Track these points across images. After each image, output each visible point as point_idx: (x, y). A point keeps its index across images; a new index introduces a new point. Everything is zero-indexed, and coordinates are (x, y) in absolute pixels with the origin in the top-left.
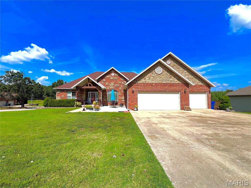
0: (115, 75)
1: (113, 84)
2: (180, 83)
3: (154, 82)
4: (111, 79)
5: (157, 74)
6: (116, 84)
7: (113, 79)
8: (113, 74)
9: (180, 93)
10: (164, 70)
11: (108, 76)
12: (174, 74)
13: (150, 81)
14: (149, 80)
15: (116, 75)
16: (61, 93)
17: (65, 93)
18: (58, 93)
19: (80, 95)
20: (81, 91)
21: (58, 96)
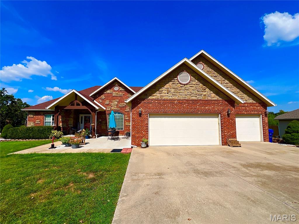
0: (119, 89)
1: (116, 103)
2: (221, 99)
3: (176, 98)
4: (113, 95)
5: (180, 84)
6: (121, 103)
7: (116, 95)
8: (116, 88)
9: (221, 117)
10: (192, 78)
11: (108, 91)
12: (210, 85)
13: (169, 97)
14: (168, 94)
15: (121, 89)
16: (35, 116)
17: (42, 117)
18: (30, 117)
19: (64, 120)
20: (66, 114)
21: (30, 121)
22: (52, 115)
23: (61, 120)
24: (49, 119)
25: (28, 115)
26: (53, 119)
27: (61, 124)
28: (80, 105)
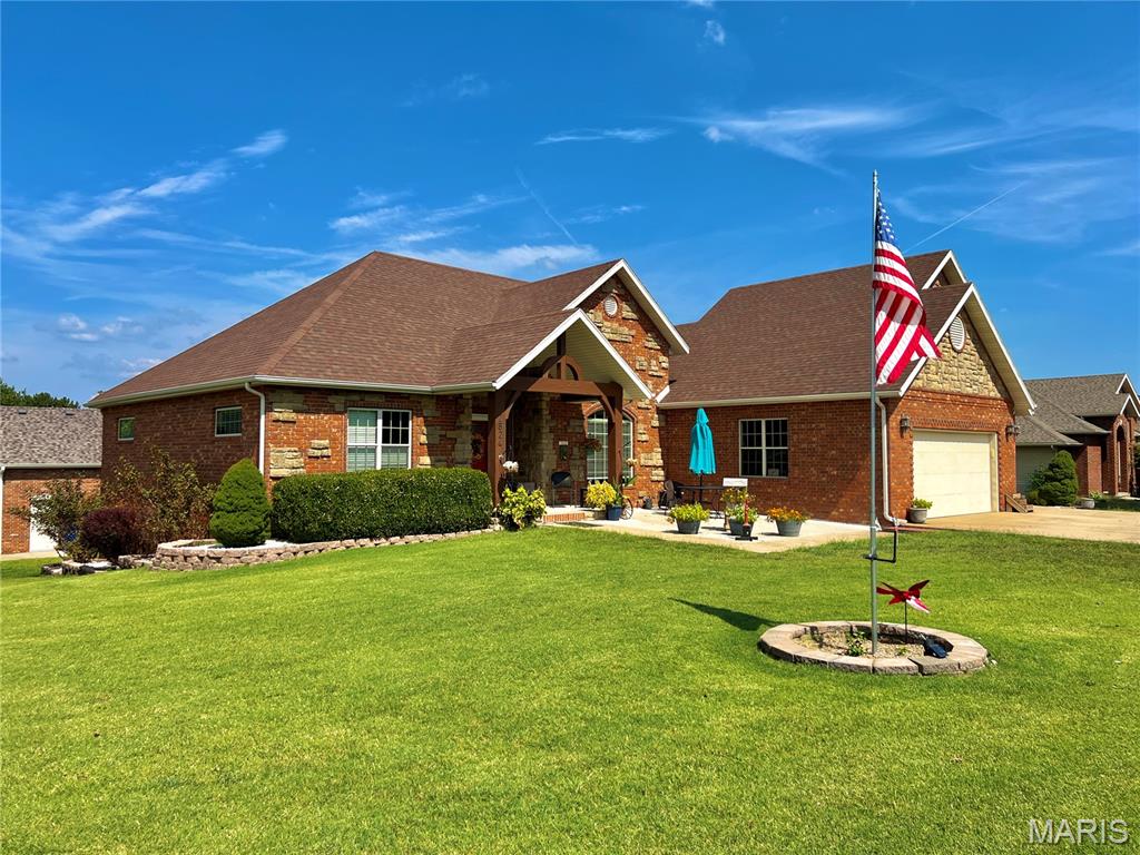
0: (620, 308)
2: (999, 395)
5: (953, 348)
7: (612, 336)
8: (611, 307)
9: (999, 440)
10: (967, 335)
16: (302, 417)
17: (336, 423)
18: (278, 421)
19: (437, 441)
20: (448, 410)
21: (277, 444)
22: (379, 412)
23: (423, 439)
24: (365, 435)
25: (269, 409)
26: (385, 433)
27: (426, 460)
28: (576, 378)
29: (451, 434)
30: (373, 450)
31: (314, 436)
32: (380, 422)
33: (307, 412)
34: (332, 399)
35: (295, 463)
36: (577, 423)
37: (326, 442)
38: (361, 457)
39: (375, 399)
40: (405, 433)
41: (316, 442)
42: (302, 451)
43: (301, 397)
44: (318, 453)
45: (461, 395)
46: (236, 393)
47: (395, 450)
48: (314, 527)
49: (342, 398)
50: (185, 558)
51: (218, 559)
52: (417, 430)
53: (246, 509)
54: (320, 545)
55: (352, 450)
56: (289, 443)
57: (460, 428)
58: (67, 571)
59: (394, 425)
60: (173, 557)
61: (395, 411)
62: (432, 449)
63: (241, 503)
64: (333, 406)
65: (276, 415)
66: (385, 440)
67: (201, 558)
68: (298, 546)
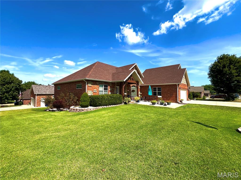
16: (92, 86)
17: (97, 87)
18: (89, 86)
19: (112, 90)
20: (113, 85)
21: (89, 90)
22: (104, 85)
23: (110, 90)
24: (101, 89)
25: (87, 84)
26: (104, 88)
27: (110, 93)
28: (133, 80)
29: (114, 89)
30: (103, 91)
31: (94, 89)
32: (104, 87)
33: (93, 85)
34: (97, 83)
35: (92, 93)
36: (130, 88)
37: (96, 90)
38: (101, 92)
39: (103, 83)
40: (107, 88)
41: (95, 90)
42: (92, 91)
43: (92, 82)
44: (95, 92)
45: (115, 83)
46: (82, 81)
47: (106, 91)
48: (98, 104)
49: (98, 83)
50: (76, 110)
51: (83, 110)
52: (109, 88)
53: (86, 101)
54: (99, 107)
55: (100, 91)
56: (91, 90)
57: (115, 88)
58: (50, 111)
59: (106, 87)
60: (74, 110)
61: (106, 84)
62: (111, 91)
63: (86, 100)
64: (97, 84)
65: (89, 85)
66: (104, 90)
67: (80, 110)
68: (96, 107)
